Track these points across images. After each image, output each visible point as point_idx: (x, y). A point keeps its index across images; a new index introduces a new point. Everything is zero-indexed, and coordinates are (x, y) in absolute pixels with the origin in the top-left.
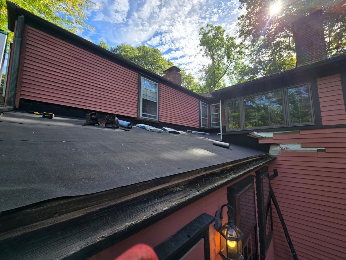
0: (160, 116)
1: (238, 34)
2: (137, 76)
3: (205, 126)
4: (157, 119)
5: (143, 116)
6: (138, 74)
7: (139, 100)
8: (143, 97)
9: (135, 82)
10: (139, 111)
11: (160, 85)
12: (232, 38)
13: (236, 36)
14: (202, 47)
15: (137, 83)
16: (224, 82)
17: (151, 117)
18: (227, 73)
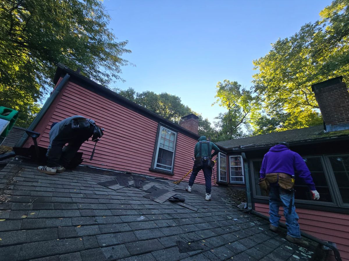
0: (175, 167)
1: (254, 89)
2: (157, 125)
3: (224, 180)
4: (171, 171)
5: (157, 166)
6: (158, 123)
7: (156, 148)
8: (160, 146)
9: (153, 130)
10: (153, 161)
11: (178, 134)
12: (248, 92)
13: (252, 90)
14: (219, 98)
15: (156, 132)
16: (241, 130)
17: (165, 167)
18: (244, 121)
